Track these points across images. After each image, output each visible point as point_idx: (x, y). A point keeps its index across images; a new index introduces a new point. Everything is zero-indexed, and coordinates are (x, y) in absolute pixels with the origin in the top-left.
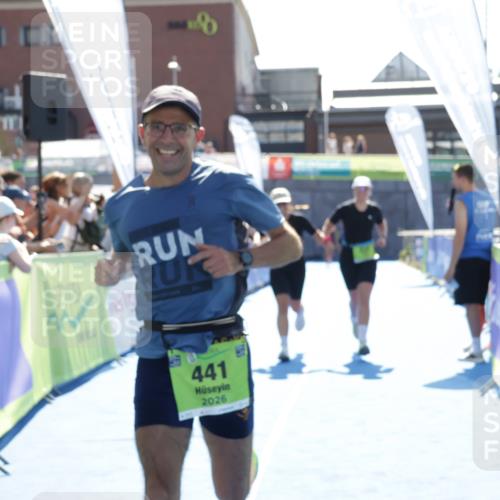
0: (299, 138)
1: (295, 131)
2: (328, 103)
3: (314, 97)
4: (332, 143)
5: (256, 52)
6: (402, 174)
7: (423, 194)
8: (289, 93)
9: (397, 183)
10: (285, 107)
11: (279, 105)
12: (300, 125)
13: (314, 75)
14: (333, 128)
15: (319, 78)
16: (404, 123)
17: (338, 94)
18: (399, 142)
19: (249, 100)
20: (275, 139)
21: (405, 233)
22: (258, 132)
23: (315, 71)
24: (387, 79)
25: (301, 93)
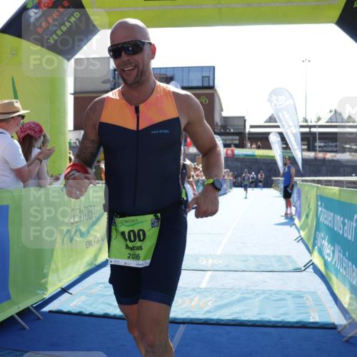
0: (237, 142)
1: (235, 140)
2: (248, 130)
3: (243, 127)
4: (249, 145)
5: (222, 110)
6: (274, 157)
7: (280, 164)
8: (234, 126)
9: (272, 160)
10: (232, 131)
11: (230, 130)
12: (238, 137)
13: (243, 120)
14: (249, 139)
15: (245, 121)
16: (274, 139)
17: (251, 127)
18: (273, 146)
19: (219, 128)
20: (228, 142)
21: (274, 178)
22: (222, 140)
23: (244, 117)
24: (270, 122)
25: (238, 126)
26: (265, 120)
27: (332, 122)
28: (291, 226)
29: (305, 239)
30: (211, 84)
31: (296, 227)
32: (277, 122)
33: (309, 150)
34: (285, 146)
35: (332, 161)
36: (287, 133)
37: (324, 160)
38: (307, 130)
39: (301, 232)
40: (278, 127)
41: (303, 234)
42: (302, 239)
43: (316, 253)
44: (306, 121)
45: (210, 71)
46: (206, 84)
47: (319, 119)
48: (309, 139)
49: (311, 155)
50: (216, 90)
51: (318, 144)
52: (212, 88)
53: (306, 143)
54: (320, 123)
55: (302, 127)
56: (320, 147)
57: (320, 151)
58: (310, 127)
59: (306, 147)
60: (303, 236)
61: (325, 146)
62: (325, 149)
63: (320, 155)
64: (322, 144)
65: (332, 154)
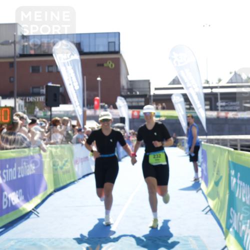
0: (143, 104)
1: (141, 102)
2: (153, 92)
5: (128, 74)
6: (177, 117)
7: (184, 124)
8: (140, 89)
10: (138, 93)
11: (136, 93)
12: (143, 99)
13: (148, 82)
14: (154, 100)
15: (149, 84)
16: (177, 100)
17: (156, 89)
18: (176, 106)
19: (126, 91)
21: (179, 138)
24: (173, 84)
25: (143, 88)
26: (169, 83)
27: (232, 83)
28: (197, 191)
29: (215, 211)
30: (117, 49)
31: (203, 193)
32: (180, 84)
33: (211, 109)
34: (188, 107)
35: (234, 120)
36: (191, 95)
37: (226, 119)
38: (209, 91)
39: (209, 200)
40: (182, 88)
41: (212, 203)
42: (210, 210)
43: (231, 237)
44: (208, 82)
45: (115, 37)
46: (112, 49)
47: (220, 80)
48: (211, 100)
49: (214, 114)
50: (121, 55)
51: (219, 104)
52: (118, 52)
53: (208, 103)
54: (221, 84)
55: (205, 88)
56: (221, 106)
57: (222, 110)
58: (212, 88)
59: (208, 107)
60: (212, 207)
61: (226, 106)
62: (226, 108)
63: (223, 114)
64: (224, 104)
65: (234, 113)
